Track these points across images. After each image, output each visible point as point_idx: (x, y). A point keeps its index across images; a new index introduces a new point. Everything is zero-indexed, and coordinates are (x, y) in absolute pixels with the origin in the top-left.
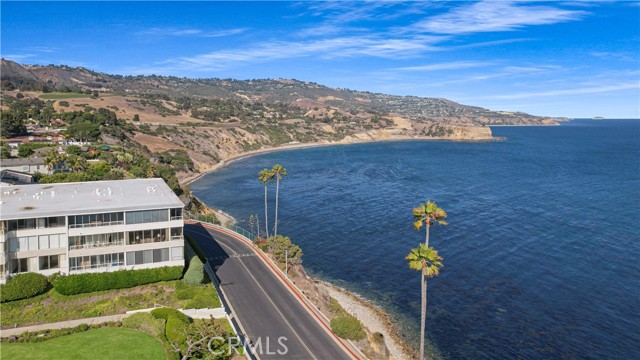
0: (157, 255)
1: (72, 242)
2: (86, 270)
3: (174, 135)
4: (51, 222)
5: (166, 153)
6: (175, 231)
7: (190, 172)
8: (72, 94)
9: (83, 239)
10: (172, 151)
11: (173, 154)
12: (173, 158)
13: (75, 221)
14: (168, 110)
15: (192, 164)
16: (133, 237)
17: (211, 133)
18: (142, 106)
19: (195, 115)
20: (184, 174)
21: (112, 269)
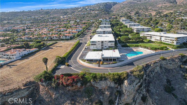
0: (173, 43)
1: (165, 39)
6: (175, 40)
13: (165, 37)
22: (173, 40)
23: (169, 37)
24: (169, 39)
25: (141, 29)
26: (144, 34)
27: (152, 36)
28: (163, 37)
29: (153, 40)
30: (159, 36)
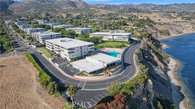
0: (125, 40)
1: (118, 37)
2: (119, 40)
3: (168, 25)
4: (116, 35)
5: (162, 30)
6: (127, 38)
7: (168, 36)
8: (144, 13)
9: (119, 37)
10: (164, 30)
11: (164, 31)
12: (164, 32)
13: (118, 36)
14: (173, 17)
15: (169, 33)
16: (123, 38)
17: (183, 25)
18: (164, 16)
19: (182, 19)
20: (165, 36)
21: (121, 40)
22: (125, 38)
23: (121, 36)
24: (121, 38)
25: (85, 31)
26: (94, 35)
27: (103, 36)
28: (115, 36)
29: (104, 39)
30: (112, 35)
